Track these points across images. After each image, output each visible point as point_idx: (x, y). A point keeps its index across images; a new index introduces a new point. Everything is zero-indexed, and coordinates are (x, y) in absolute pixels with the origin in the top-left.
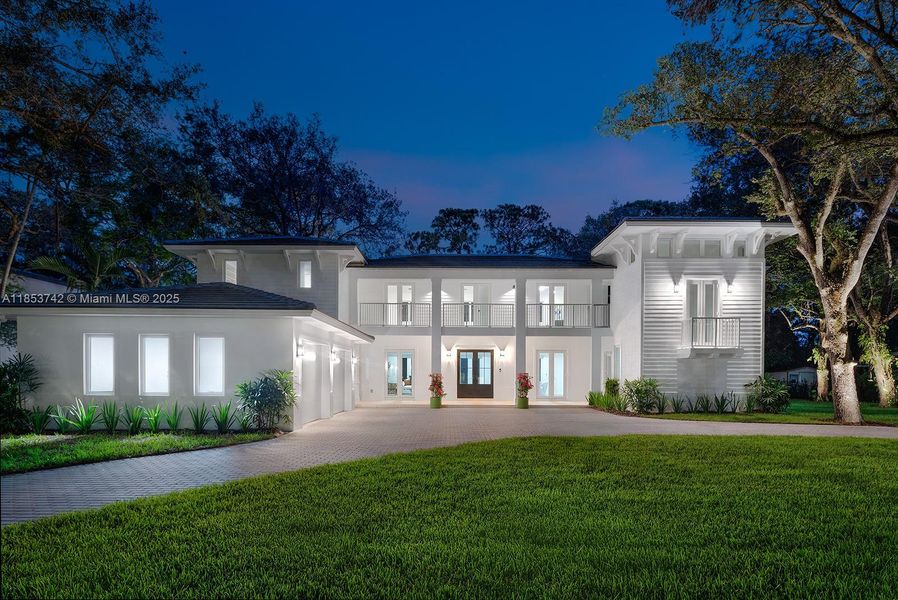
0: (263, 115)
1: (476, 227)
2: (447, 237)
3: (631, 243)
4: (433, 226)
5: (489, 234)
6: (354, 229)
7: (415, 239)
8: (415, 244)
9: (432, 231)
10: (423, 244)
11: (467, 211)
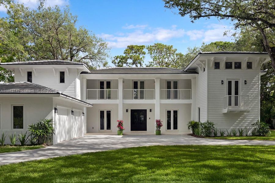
0: (44, 7)
1: (144, 53)
2: (131, 58)
3: (203, 63)
4: (125, 53)
5: (150, 57)
6: (87, 56)
7: (116, 59)
8: (117, 61)
9: (124, 55)
10: (120, 61)
11: (140, 47)
